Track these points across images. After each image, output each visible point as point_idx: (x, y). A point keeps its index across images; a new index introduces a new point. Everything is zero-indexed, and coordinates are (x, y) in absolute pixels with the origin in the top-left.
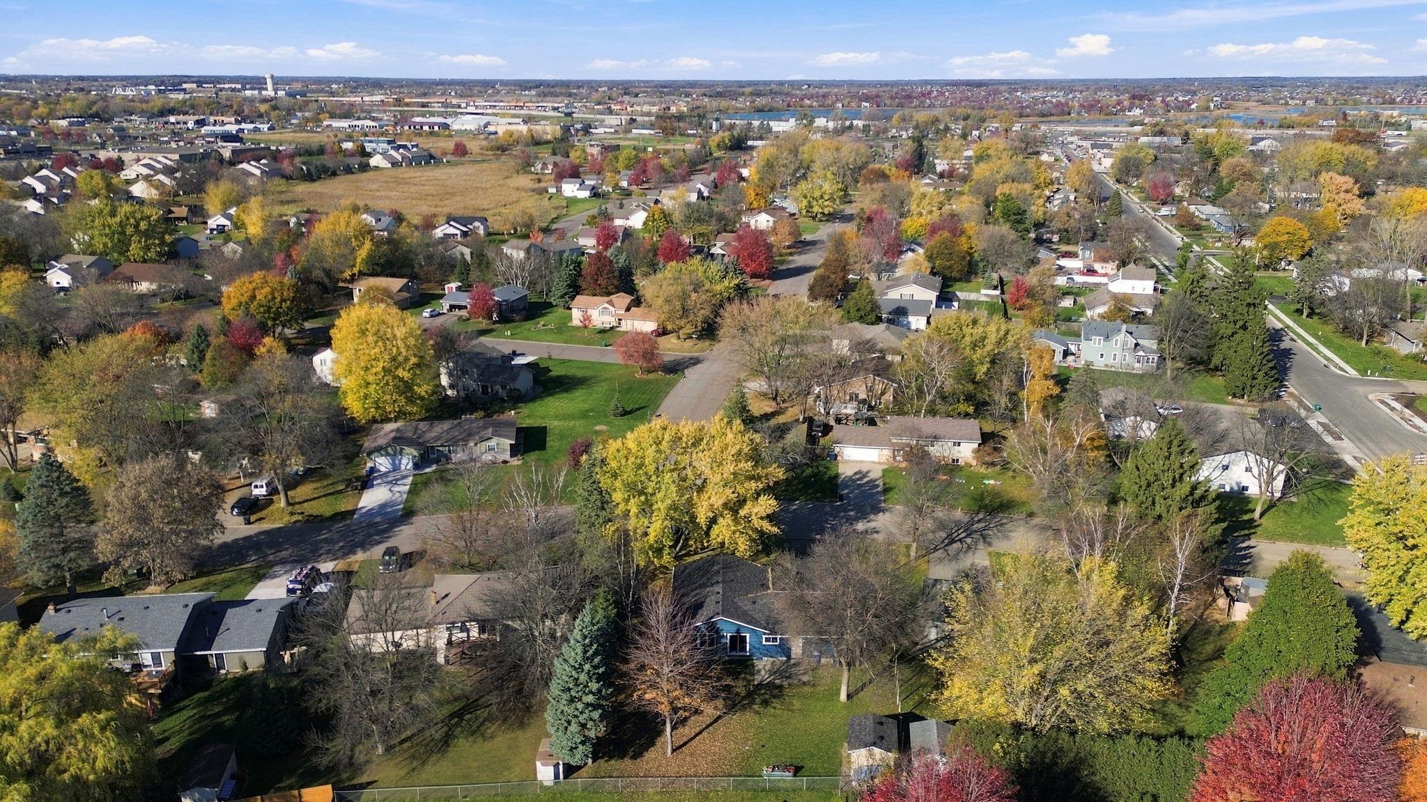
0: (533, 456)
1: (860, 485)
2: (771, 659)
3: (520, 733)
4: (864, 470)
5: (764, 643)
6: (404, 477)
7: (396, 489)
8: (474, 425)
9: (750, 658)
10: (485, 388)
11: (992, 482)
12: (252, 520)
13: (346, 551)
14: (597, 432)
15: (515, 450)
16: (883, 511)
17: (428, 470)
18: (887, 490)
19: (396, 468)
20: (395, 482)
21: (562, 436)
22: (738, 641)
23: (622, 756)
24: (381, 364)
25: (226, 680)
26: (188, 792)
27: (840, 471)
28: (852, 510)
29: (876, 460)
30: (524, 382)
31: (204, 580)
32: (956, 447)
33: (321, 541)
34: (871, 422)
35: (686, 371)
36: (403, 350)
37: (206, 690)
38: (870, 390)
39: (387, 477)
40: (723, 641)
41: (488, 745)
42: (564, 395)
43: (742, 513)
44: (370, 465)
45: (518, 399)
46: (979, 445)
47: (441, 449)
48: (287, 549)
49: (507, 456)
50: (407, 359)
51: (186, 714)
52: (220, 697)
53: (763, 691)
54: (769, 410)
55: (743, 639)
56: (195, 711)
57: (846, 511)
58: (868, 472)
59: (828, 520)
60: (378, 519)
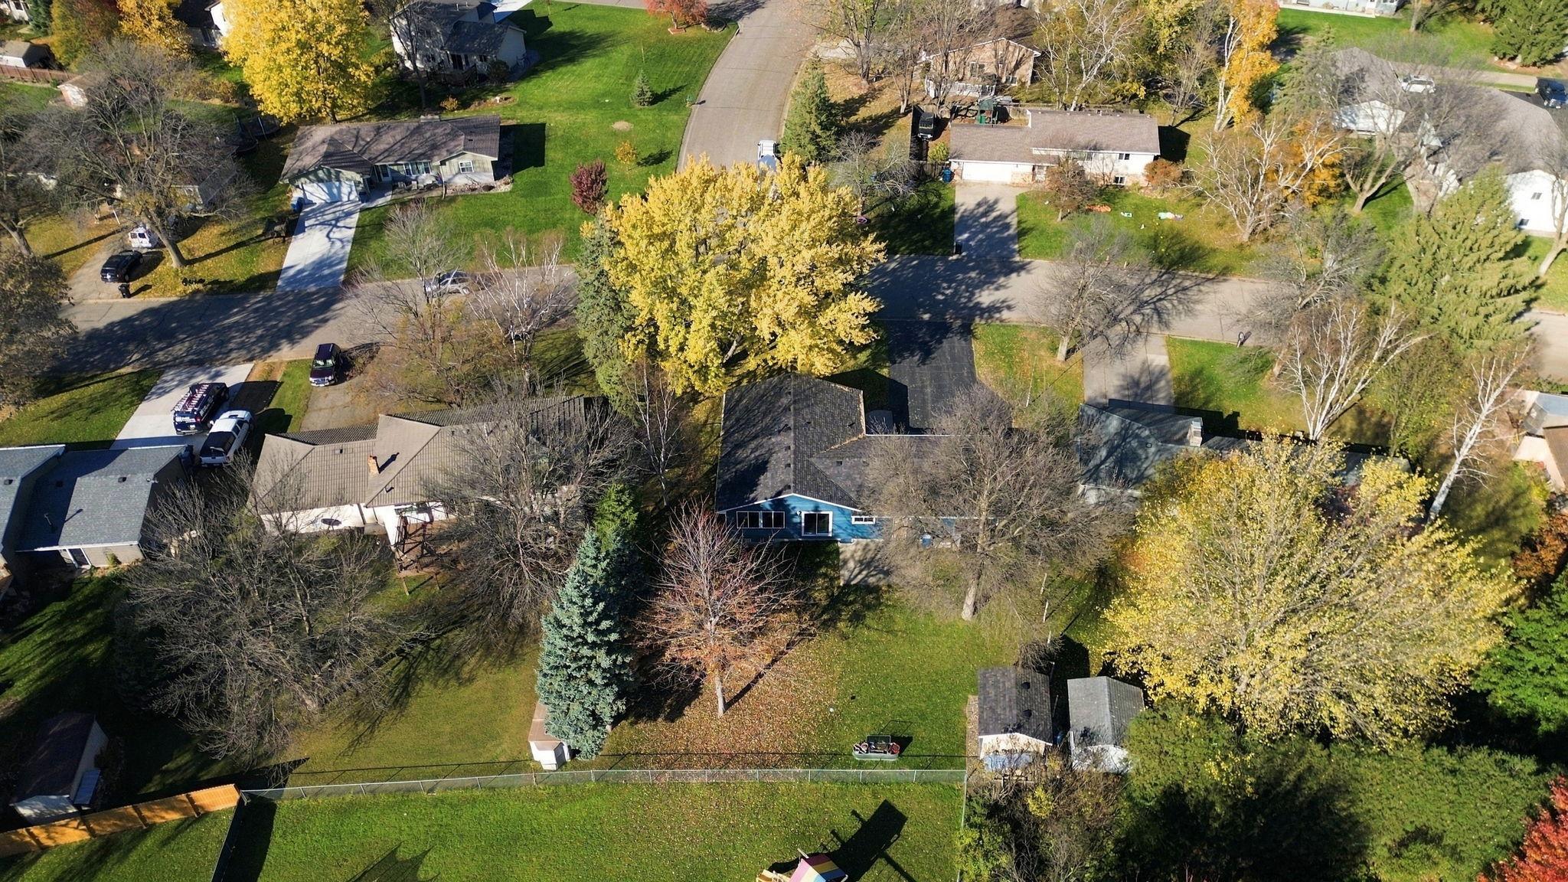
0: (528, 175)
1: (987, 225)
2: (864, 542)
3: (510, 670)
4: (991, 199)
5: (853, 522)
6: (349, 214)
7: (336, 234)
8: (439, 131)
9: (833, 541)
10: (457, 60)
11: (1169, 215)
12: (132, 290)
13: (265, 344)
14: (615, 134)
15: (499, 170)
16: (1021, 268)
17: (380, 201)
18: (1022, 233)
19: (335, 200)
20: (334, 224)
21: (567, 142)
22: (817, 520)
23: (653, 718)
24: (293, 37)
25: (91, 580)
26: (26, 802)
27: (958, 200)
28: (973, 269)
29: (1008, 180)
30: (512, 48)
31: (63, 398)
32: (1123, 161)
33: (230, 327)
34: (1001, 115)
35: (740, 23)
36: (322, 13)
37: (64, 599)
38: (1001, 62)
39: (323, 214)
40: (796, 520)
41: (466, 692)
42: (570, 68)
43: (822, 320)
44: (297, 194)
45: (504, 76)
46: (1156, 158)
47: (395, 168)
48: (182, 341)
49: (488, 178)
50: (330, 28)
51: (37, 638)
52: (83, 612)
53: (851, 598)
54: (856, 93)
55: (824, 518)
56: (48, 635)
57: (966, 270)
58: (996, 202)
59: (939, 286)
60: (312, 288)
